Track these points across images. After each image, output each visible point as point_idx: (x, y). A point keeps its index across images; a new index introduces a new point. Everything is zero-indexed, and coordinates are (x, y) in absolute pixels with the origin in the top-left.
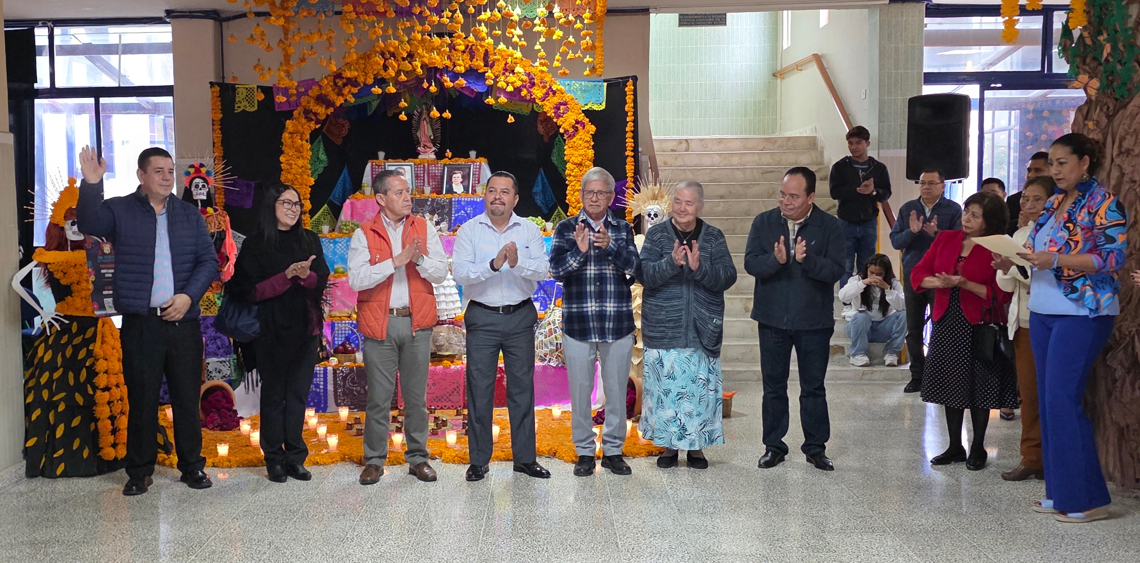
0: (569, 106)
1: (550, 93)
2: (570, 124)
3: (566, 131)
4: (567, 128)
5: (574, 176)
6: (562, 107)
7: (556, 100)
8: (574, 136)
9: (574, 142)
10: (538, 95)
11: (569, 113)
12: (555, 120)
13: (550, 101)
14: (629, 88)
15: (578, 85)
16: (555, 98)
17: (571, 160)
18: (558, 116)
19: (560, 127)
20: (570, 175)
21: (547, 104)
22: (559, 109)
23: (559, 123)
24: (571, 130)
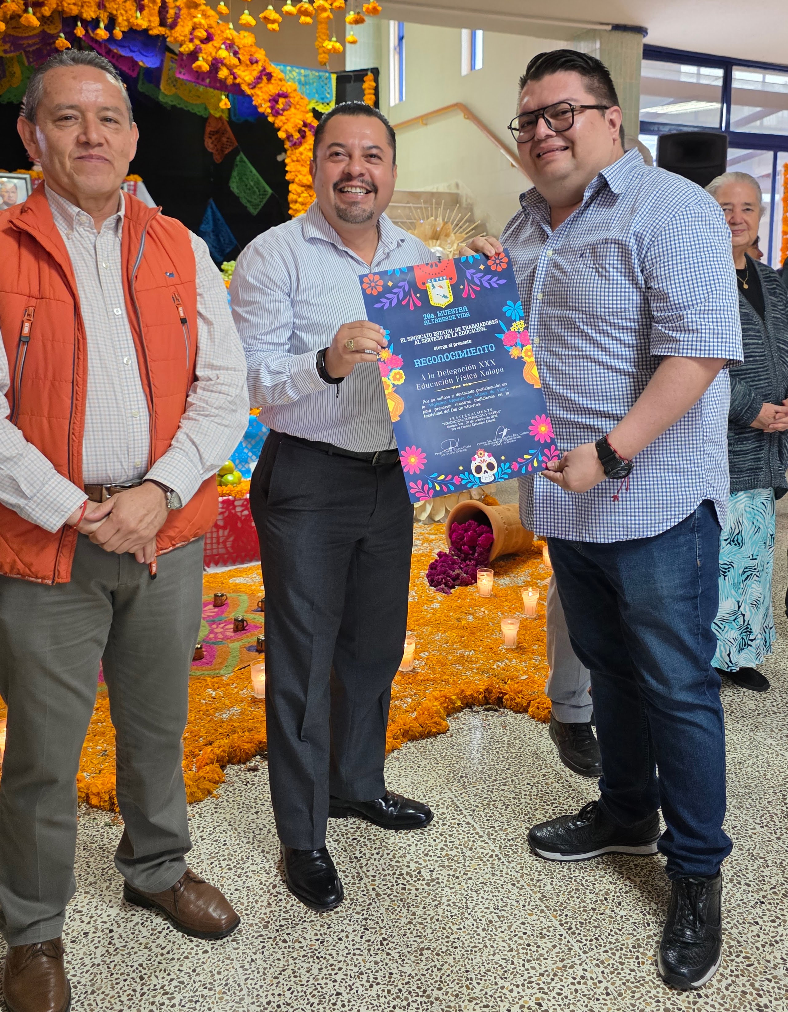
0: (292, 100)
1: (265, 78)
2: (296, 126)
3: (289, 137)
4: (291, 131)
5: (302, 204)
6: (281, 100)
7: (272, 89)
8: (300, 144)
9: (301, 154)
10: (247, 79)
11: (293, 110)
12: (270, 119)
13: (264, 89)
14: (369, 83)
15: (294, 73)
16: (271, 87)
17: (297, 180)
18: (276, 113)
19: (279, 129)
20: (296, 202)
21: (259, 93)
22: (277, 102)
23: (278, 122)
24: (297, 136)
